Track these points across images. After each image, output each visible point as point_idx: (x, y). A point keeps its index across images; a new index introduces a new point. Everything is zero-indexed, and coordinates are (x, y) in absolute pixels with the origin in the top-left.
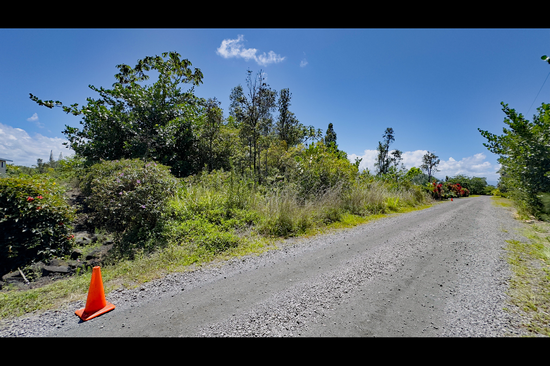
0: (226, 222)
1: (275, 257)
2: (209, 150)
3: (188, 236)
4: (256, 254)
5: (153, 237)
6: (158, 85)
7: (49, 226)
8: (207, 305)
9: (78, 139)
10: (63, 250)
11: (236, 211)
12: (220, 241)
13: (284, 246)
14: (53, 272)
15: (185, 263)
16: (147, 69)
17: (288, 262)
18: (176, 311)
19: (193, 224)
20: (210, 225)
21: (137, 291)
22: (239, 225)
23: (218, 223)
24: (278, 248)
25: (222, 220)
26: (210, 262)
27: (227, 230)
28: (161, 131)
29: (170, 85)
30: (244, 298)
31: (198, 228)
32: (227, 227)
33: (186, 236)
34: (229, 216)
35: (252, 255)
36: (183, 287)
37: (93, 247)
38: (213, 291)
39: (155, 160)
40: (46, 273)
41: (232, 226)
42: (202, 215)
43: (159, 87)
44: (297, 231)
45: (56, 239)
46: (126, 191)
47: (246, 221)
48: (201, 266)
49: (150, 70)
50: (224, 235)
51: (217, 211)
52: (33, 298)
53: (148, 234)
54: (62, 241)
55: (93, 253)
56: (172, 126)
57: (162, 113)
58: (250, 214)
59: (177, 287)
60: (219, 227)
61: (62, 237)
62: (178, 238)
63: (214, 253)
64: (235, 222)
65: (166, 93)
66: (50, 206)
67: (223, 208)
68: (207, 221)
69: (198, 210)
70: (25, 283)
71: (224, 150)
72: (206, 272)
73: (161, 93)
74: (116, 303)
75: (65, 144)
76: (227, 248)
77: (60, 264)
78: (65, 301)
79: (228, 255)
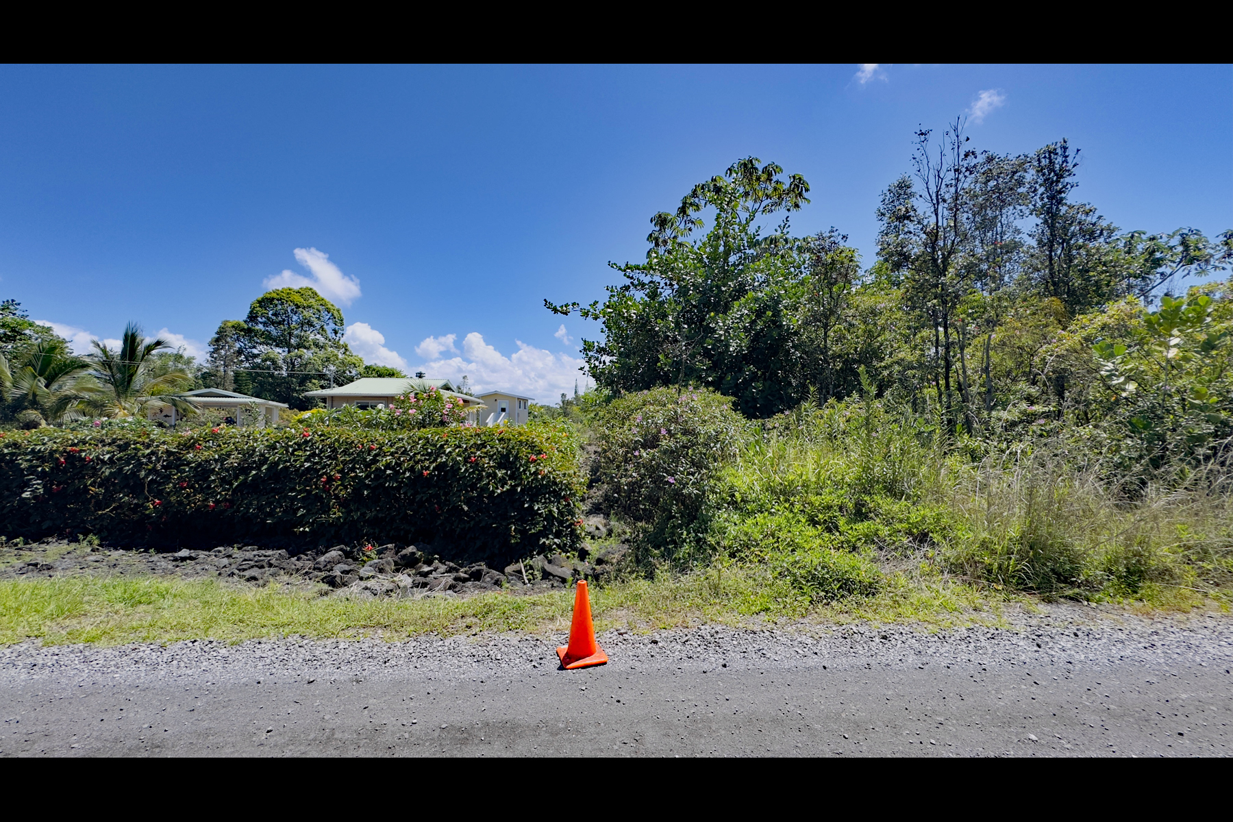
0: (852, 528)
1: (990, 651)
2: (822, 353)
3: (756, 549)
4: (930, 627)
5: (690, 541)
6: (714, 234)
7: (553, 502)
8: (767, 719)
9: (597, 359)
10: (569, 542)
11: (879, 501)
12: (828, 573)
13: (1034, 622)
14: (554, 576)
15: (743, 608)
16: (698, 208)
17: (1036, 675)
18: (702, 706)
19: (772, 523)
20: (811, 531)
21: (646, 641)
22: (888, 539)
23: (831, 527)
24: (1007, 627)
25: (842, 522)
26: (797, 618)
27: (854, 548)
28: (720, 324)
29: (737, 230)
30: (863, 738)
31: (782, 535)
32: (853, 540)
33: (752, 549)
34: (860, 514)
35: (914, 626)
36: (727, 659)
37: (608, 543)
38: (786, 689)
39: (708, 384)
40: (546, 575)
41: (870, 539)
42: (792, 504)
43: (717, 237)
44: (1101, 583)
45: (561, 523)
46: (645, 449)
47: (909, 533)
48: (776, 623)
49: (703, 209)
50: (840, 560)
51: (828, 498)
52: (519, 609)
53: (682, 534)
54: (567, 527)
55: (606, 555)
56: (741, 311)
57: (724, 289)
58: (922, 513)
59: (716, 656)
60: (833, 537)
61: (567, 520)
62: (738, 551)
63: (810, 599)
64: (878, 530)
65: (730, 247)
66: (554, 471)
67: (847, 492)
68: (804, 520)
69: (783, 492)
70: (524, 583)
71: (862, 348)
72: (783, 640)
73: (721, 249)
74: (610, 654)
75: (581, 369)
76: (846, 593)
77: (564, 564)
78: (551, 626)
79: (847, 612)
